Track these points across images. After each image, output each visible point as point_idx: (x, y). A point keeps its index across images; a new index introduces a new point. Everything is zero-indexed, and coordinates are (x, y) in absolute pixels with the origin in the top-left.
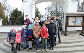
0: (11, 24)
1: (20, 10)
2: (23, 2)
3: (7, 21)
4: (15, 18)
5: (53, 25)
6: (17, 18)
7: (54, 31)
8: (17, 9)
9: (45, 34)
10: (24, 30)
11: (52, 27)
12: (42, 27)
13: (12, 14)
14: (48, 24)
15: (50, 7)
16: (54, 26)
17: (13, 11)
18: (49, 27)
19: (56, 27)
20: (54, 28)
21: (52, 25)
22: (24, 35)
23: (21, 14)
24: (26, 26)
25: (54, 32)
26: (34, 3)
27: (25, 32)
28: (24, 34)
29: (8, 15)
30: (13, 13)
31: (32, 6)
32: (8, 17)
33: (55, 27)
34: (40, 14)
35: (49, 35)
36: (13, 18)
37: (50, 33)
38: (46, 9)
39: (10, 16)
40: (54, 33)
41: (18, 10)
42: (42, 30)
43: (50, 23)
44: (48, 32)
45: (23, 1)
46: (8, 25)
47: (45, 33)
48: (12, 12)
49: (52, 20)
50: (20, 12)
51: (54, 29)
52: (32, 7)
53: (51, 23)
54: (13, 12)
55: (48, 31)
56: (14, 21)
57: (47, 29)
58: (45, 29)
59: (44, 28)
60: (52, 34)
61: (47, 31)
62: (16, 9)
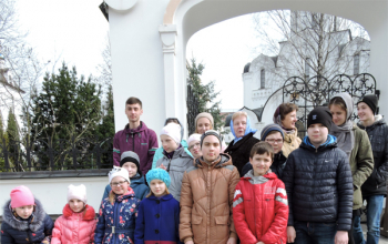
0: (37, 169)
1: (86, 81)
2: (107, 16)
3: (13, 150)
4: (58, 129)
5: (328, 160)
6: (72, 130)
7: (332, 201)
8: (70, 69)
9: (268, 221)
10: (118, 202)
11: (319, 174)
12: (248, 175)
13: (41, 105)
14: (291, 155)
15: (275, 60)
16: (334, 166)
17: (48, 86)
18: (295, 177)
19: (349, 172)
20: (332, 181)
21: (321, 161)
22: (116, 235)
23: (98, 102)
24: (135, 170)
25: (333, 209)
26: (177, 23)
27: (123, 213)
28: (119, 228)
29: (18, 112)
30: (49, 96)
31: (166, 40)
32: (21, 123)
33: (337, 178)
34: (215, 101)
35: (292, 232)
36: (50, 130)
37: (298, 215)
38: (246, 70)
39: (26, 116)
40: (326, 222)
41: (78, 78)
42: (242, 196)
43: (302, 146)
44: (286, 211)
45: (104, 8)
46: (19, 174)
47: (263, 219)
48: (41, 91)
49: (317, 128)
50: (88, 91)
51: (331, 191)
52: (164, 51)
53: (307, 148)
54: (47, 90)
55: (285, 202)
56: (54, 145)
57: (283, 191)
58: (268, 190)
59: (256, 182)
60: (318, 223)
61: (277, 206)
62: (64, 71)
